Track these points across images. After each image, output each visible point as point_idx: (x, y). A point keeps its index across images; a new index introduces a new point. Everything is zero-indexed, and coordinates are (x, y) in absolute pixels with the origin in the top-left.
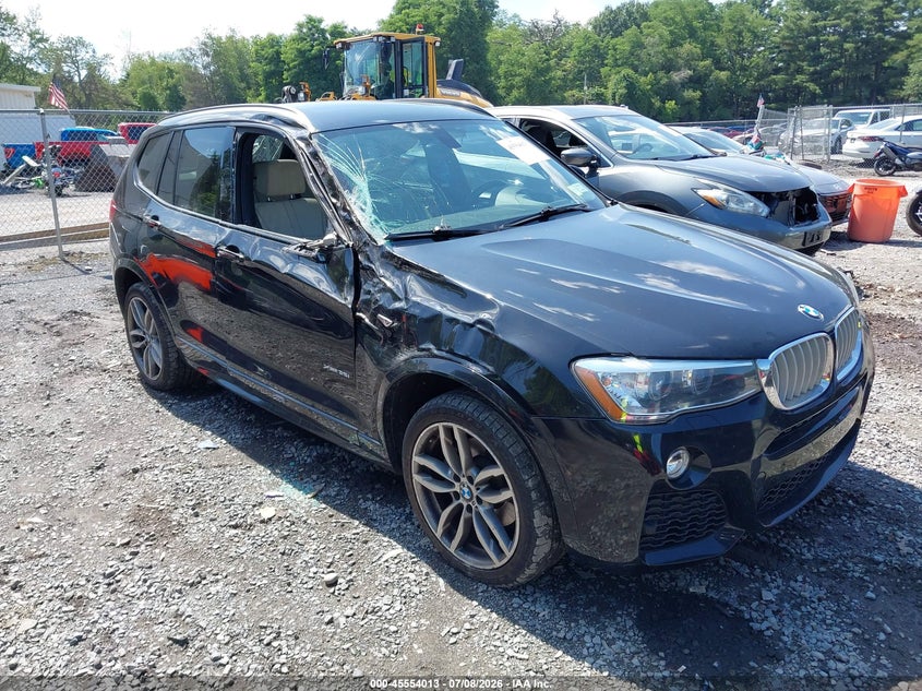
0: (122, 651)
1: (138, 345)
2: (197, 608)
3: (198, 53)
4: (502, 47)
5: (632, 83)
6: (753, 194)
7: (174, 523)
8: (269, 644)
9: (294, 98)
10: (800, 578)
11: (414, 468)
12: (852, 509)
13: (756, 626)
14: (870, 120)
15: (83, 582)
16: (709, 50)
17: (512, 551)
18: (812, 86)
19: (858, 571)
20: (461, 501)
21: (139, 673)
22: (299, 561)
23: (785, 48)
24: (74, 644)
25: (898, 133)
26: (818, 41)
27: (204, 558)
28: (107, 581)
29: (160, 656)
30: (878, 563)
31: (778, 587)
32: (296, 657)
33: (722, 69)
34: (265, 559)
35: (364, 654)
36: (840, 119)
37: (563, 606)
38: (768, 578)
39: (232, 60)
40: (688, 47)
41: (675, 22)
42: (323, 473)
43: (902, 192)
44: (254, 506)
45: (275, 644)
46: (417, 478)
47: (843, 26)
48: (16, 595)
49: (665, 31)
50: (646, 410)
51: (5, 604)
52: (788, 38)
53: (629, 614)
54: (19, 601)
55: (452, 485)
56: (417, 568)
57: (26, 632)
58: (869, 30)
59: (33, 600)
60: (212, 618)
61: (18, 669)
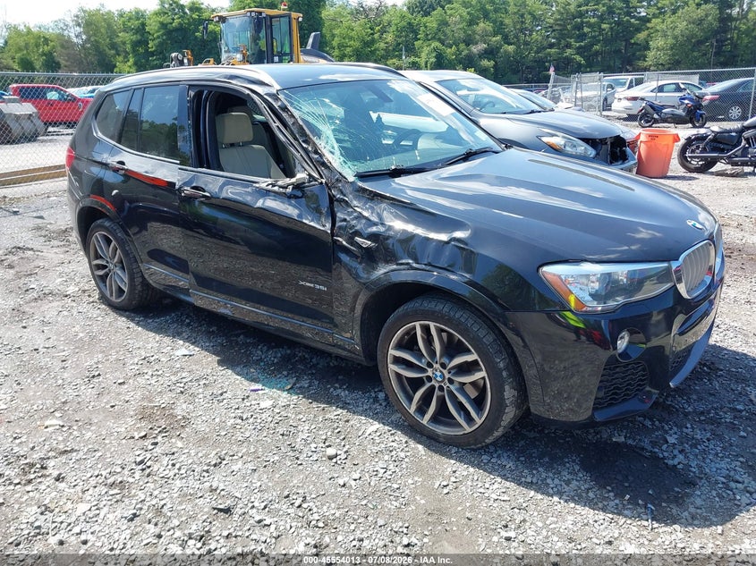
0: (176, 522)
1: (101, 273)
2: (227, 483)
3: (71, 24)
4: (334, 23)
5: (440, 54)
6: (583, 140)
7: (179, 417)
8: (300, 506)
9: (181, 63)
10: (689, 425)
11: (390, 359)
12: (709, 373)
13: (670, 462)
14: (627, 85)
15: (119, 470)
16: (499, 29)
17: (483, 419)
18: (578, 58)
19: (728, 418)
20: (433, 383)
21: (198, 538)
22: (298, 440)
23: (557, 28)
24: (132, 520)
25: (654, 94)
26: (582, 22)
27: (216, 444)
28: (140, 467)
29: (211, 523)
30: (740, 411)
31: (675, 433)
32: (327, 514)
33: (510, 44)
34: (270, 441)
35: (379, 507)
36: (606, 84)
37: (522, 459)
38: (666, 427)
39: (102, 30)
40: (482, 26)
41: (471, 5)
42: (291, 369)
43: (676, 138)
44: (243, 399)
45: (305, 505)
46: (392, 367)
47: (601, 10)
48: (62, 485)
49: (464, 12)
50: (596, 303)
51: (55, 493)
52: (559, 20)
53: (574, 461)
54: (66, 490)
55: (424, 370)
56: (396, 438)
57: (84, 514)
58: (620, 14)
59: (78, 488)
60: (243, 490)
61: (89, 544)
